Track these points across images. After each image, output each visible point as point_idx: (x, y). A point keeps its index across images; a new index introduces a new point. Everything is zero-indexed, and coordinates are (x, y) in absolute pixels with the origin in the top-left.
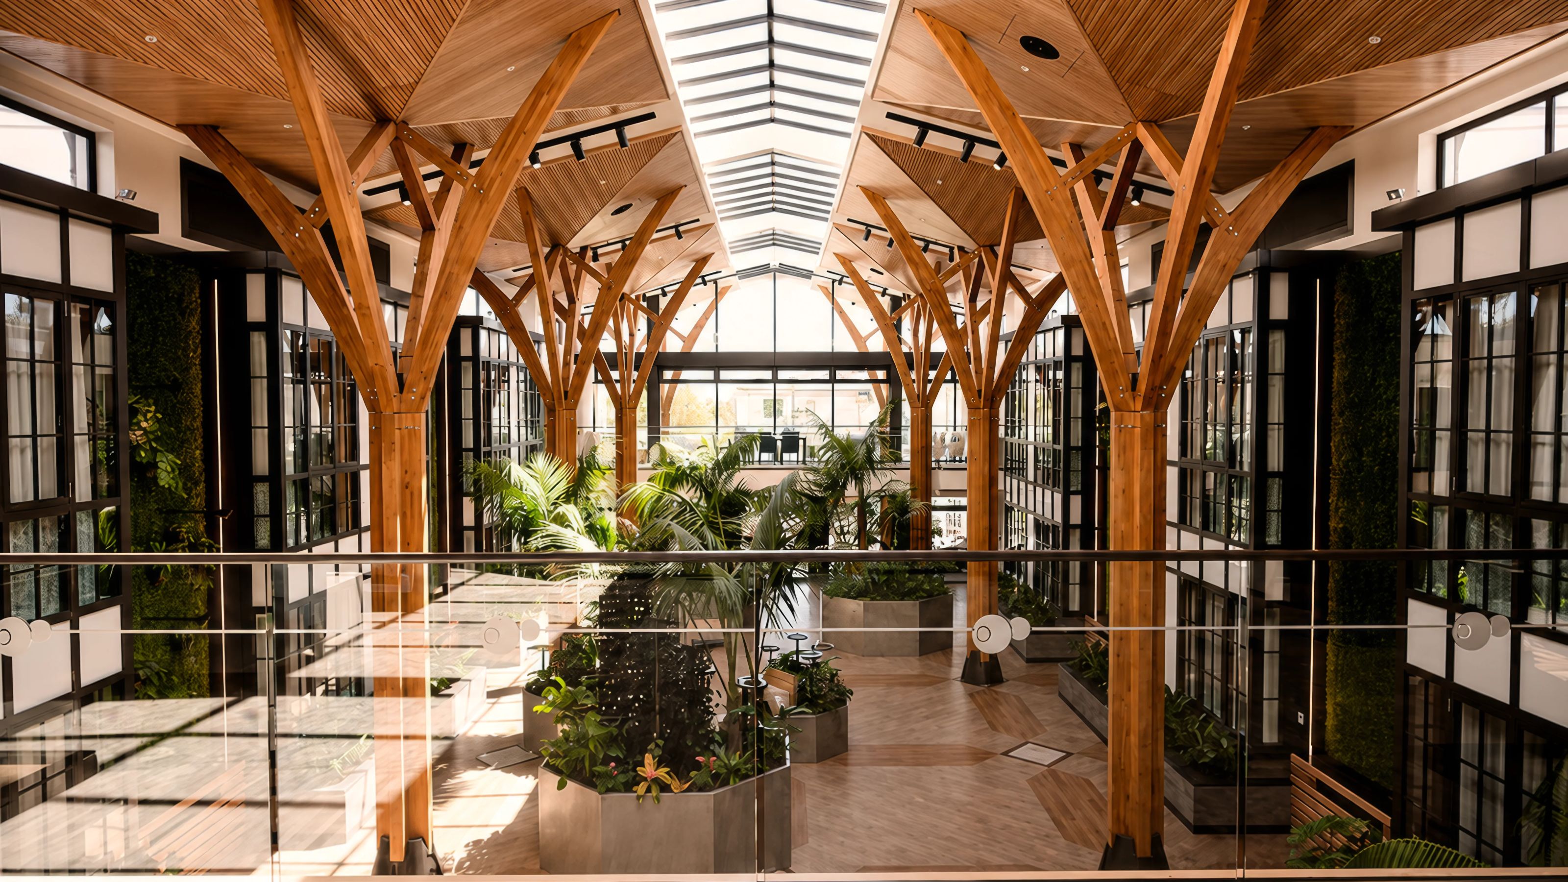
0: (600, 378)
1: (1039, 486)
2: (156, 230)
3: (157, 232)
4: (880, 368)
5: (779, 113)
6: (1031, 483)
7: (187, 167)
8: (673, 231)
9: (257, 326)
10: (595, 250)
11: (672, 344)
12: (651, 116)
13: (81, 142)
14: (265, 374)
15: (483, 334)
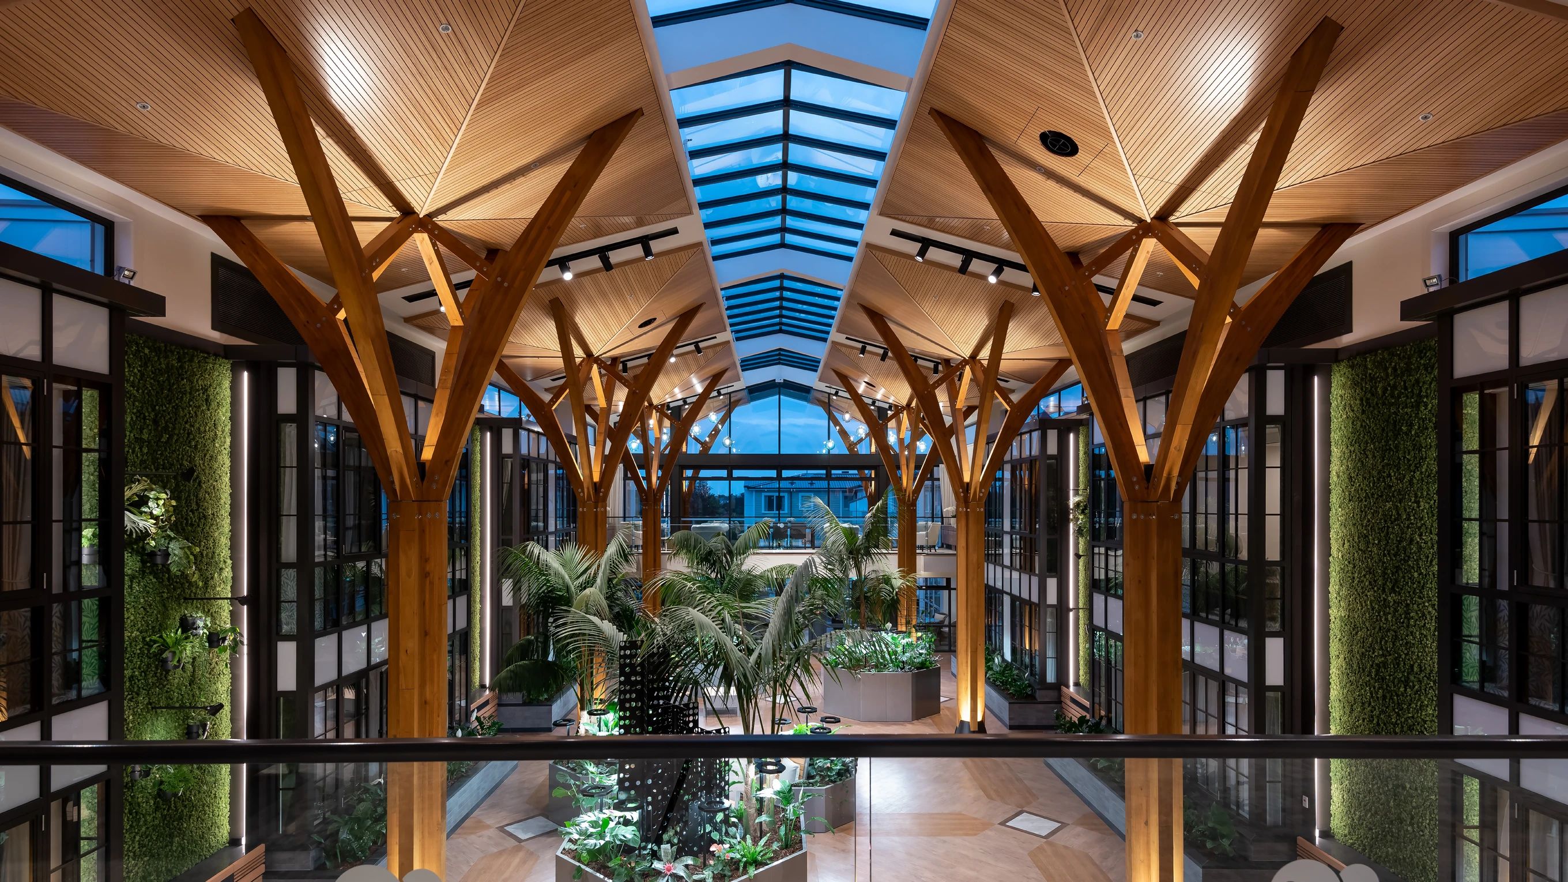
0: (629, 475)
1: (1016, 570)
2: (163, 314)
3: (164, 315)
4: (870, 468)
5: (790, 238)
6: (1007, 567)
7: (217, 261)
8: (692, 347)
9: (288, 418)
10: (624, 363)
11: (691, 448)
12: (674, 231)
13: (100, 229)
14: (295, 464)
15: (523, 434)
